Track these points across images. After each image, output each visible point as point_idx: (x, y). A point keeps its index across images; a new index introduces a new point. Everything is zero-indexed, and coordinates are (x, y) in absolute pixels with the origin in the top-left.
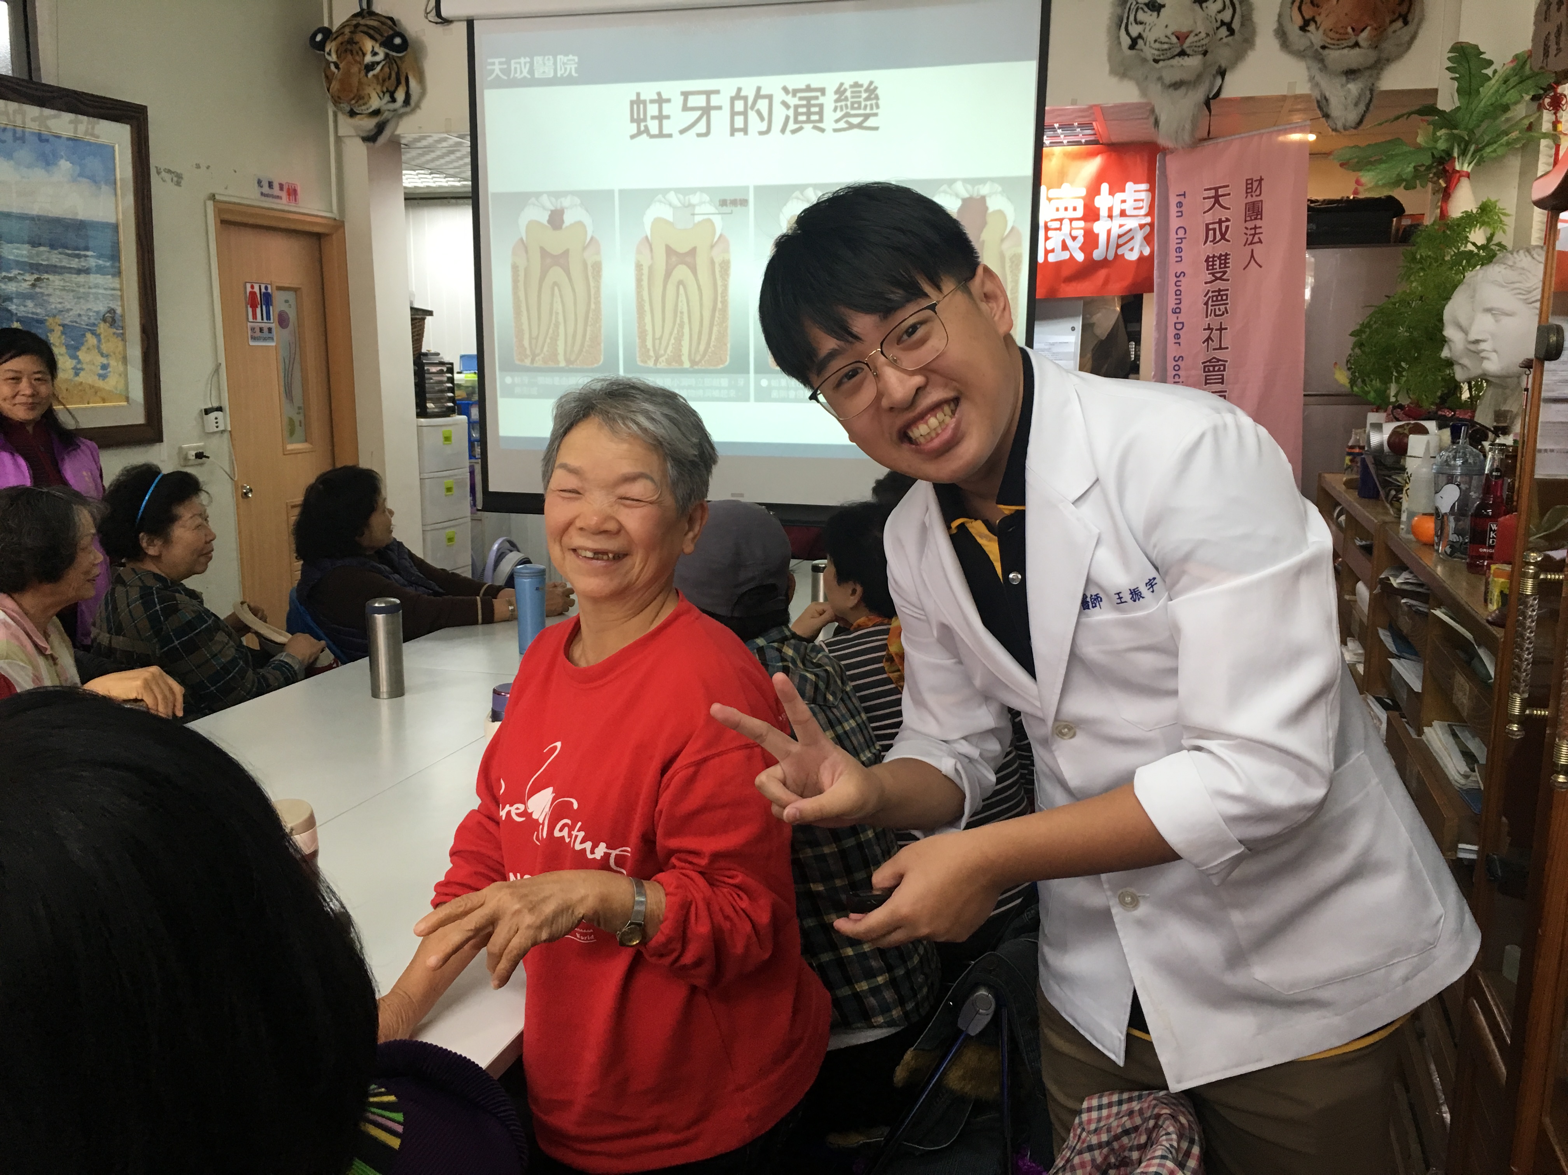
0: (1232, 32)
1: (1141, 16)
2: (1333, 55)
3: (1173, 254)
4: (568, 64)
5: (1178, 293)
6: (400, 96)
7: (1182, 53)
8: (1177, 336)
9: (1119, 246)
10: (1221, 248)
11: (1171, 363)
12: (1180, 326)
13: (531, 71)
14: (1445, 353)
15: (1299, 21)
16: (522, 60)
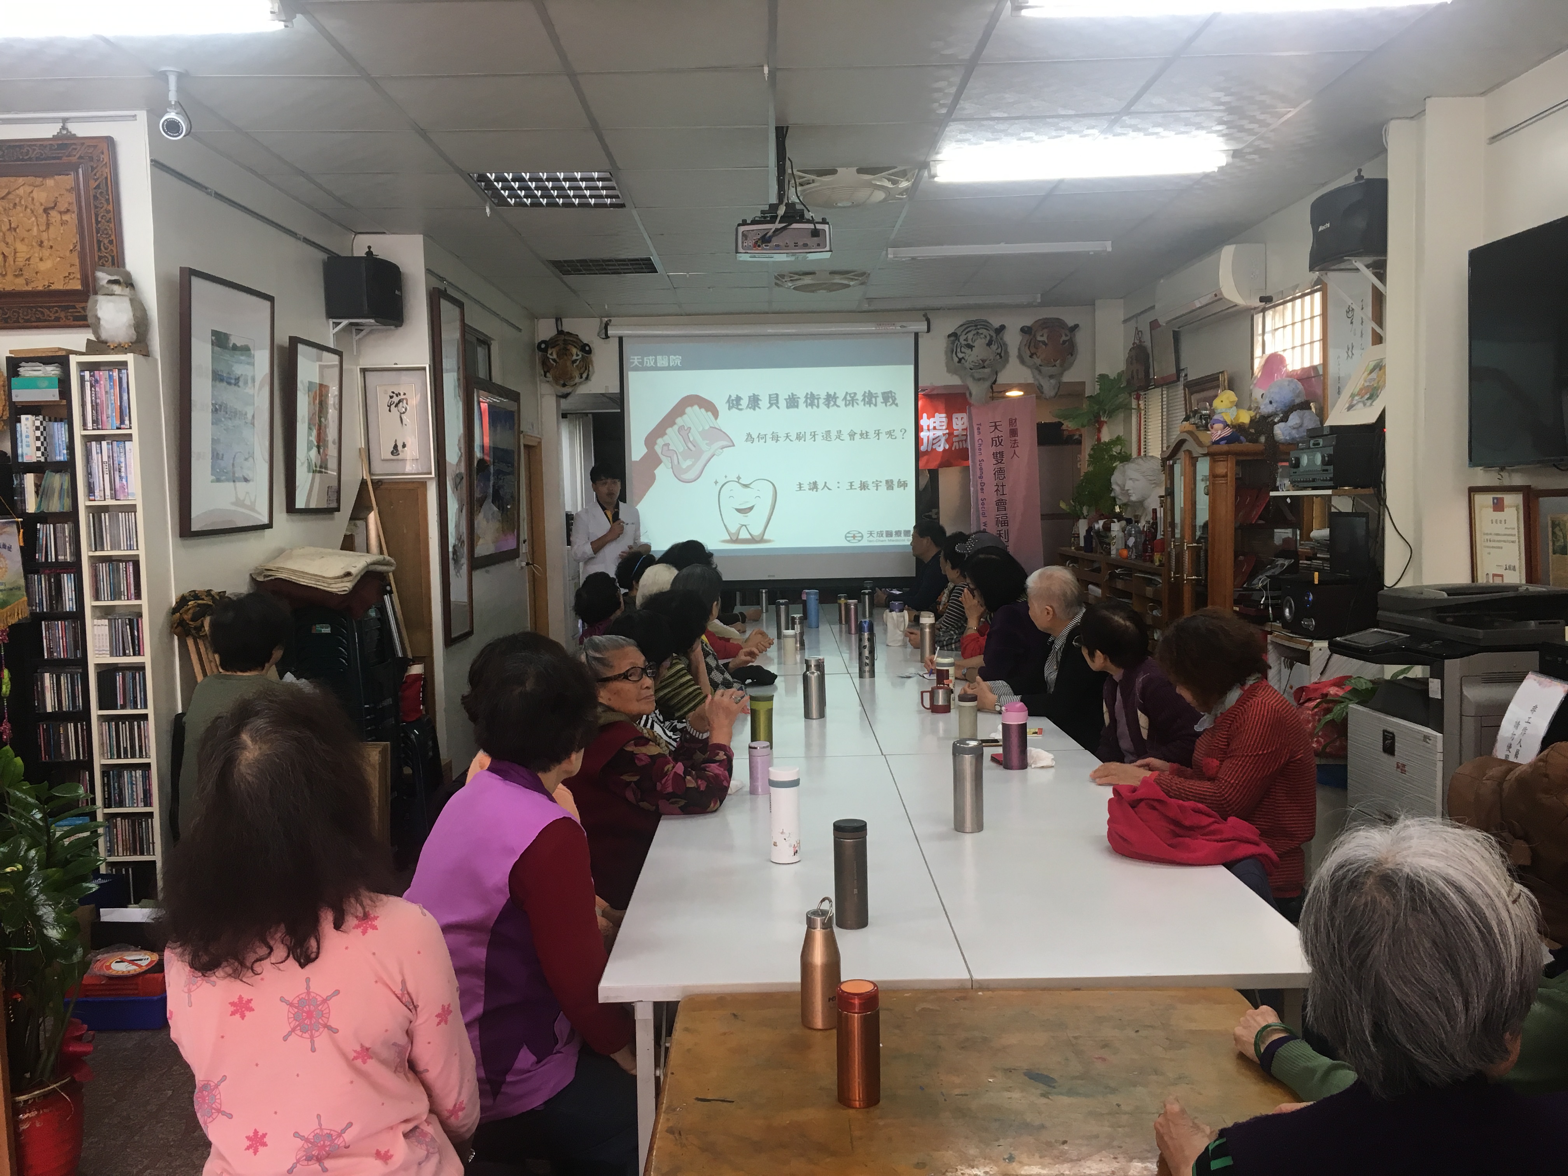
0: (1001, 357)
1: (963, 349)
2: (1044, 369)
3: (977, 451)
4: (676, 360)
5: (981, 469)
6: (584, 376)
7: (984, 367)
8: (982, 489)
9: (933, 444)
10: (999, 449)
11: (980, 502)
12: (983, 484)
13: (656, 362)
14: (1112, 495)
15: (1029, 353)
16: (651, 358)
